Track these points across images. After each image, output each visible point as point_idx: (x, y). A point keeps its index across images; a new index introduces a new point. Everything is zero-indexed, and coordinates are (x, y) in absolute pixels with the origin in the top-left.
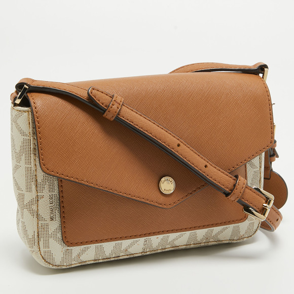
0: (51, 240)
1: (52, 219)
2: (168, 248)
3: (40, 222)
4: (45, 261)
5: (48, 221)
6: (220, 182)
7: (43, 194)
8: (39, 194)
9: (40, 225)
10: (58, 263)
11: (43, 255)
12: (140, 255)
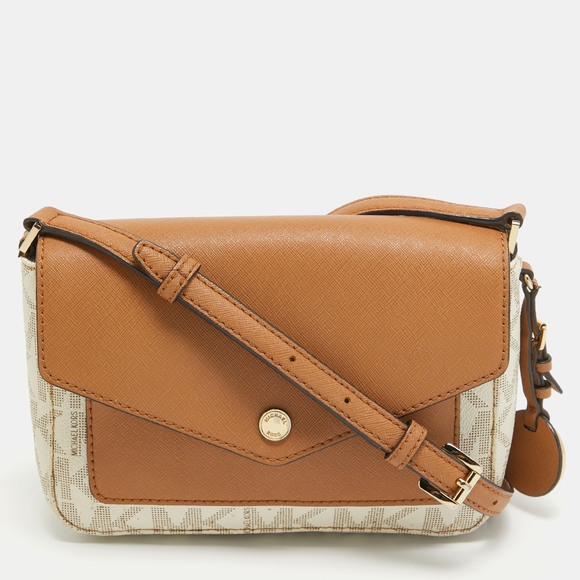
0: (73, 488)
1: (74, 453)
2: (297, 527)
3: (56, 454)
4: (65, 518)
5: (69, 455)
6: (374, 432)
7: (61, 409)
8: (56, 408)
9: (56, 460)
10: (87, 526)
11: (61, 509)
12: (242, 532)
